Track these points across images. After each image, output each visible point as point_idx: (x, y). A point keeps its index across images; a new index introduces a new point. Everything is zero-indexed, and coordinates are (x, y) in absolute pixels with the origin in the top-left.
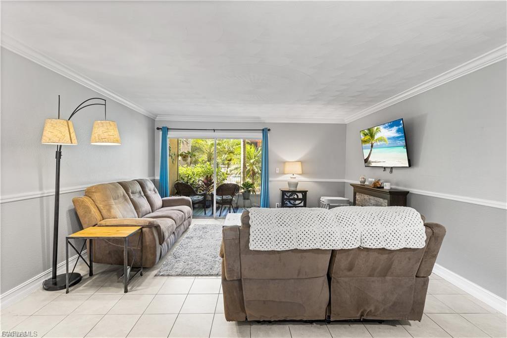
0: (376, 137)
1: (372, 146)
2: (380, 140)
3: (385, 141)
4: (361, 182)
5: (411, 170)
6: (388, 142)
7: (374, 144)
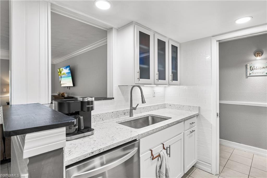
0: (62, 73)
1: (61, 77)
2: (64, 74)
3: (65, 74)
4: (58, 94)
5: (74, 88)
6: (66, 75)
7: (62, 76)
